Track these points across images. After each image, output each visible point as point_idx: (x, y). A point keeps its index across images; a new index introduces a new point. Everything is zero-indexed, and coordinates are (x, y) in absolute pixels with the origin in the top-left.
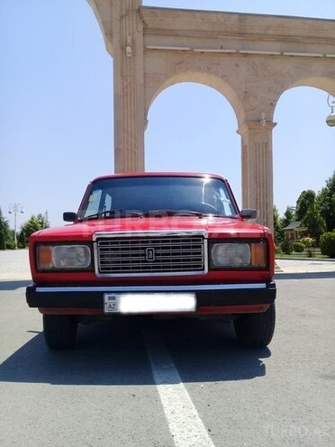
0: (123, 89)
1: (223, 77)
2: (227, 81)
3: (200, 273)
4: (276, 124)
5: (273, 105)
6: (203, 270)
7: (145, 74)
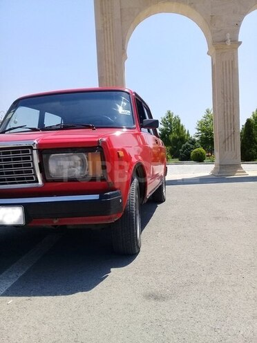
0: (103, 24)
1: (191, 4)
2: (195, 8)
3: (34, 185)
4: (240, 43)
5: (238, 25)
6: (37, 181)
7: (121, 9)
